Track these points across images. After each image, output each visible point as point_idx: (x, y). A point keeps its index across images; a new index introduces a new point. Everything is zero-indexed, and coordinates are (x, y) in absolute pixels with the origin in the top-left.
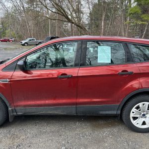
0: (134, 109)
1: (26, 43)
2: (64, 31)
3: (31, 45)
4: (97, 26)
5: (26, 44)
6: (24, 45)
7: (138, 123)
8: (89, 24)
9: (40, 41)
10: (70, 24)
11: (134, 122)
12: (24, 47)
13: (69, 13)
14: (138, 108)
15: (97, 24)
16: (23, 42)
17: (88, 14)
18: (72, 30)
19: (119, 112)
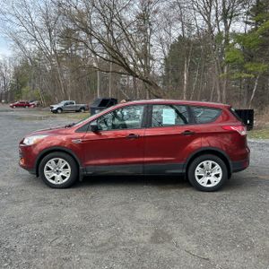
0: (198, 168)
1: (59, 108)
2: (122, 88)
3: (67, 112)
4: (176, 80)
5: (59, 111)
6: (55, 112)
7: (203, 182)
8: (163, 76)
9: (82, 105)
10: (131, 78)
11: (199, 181)
12: (57, 115)
13: (131, 60)
14: (202, 166)
15: (177, 77)
16: (55, 107)
17: (162, 62)
18: (135, 87)
19: (184, 171)
